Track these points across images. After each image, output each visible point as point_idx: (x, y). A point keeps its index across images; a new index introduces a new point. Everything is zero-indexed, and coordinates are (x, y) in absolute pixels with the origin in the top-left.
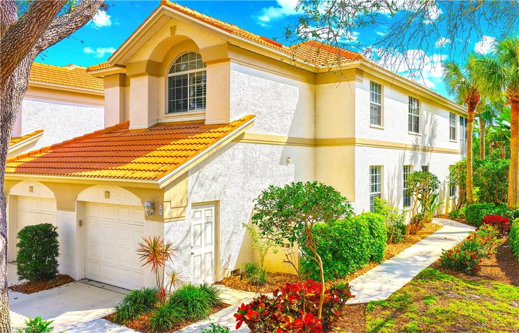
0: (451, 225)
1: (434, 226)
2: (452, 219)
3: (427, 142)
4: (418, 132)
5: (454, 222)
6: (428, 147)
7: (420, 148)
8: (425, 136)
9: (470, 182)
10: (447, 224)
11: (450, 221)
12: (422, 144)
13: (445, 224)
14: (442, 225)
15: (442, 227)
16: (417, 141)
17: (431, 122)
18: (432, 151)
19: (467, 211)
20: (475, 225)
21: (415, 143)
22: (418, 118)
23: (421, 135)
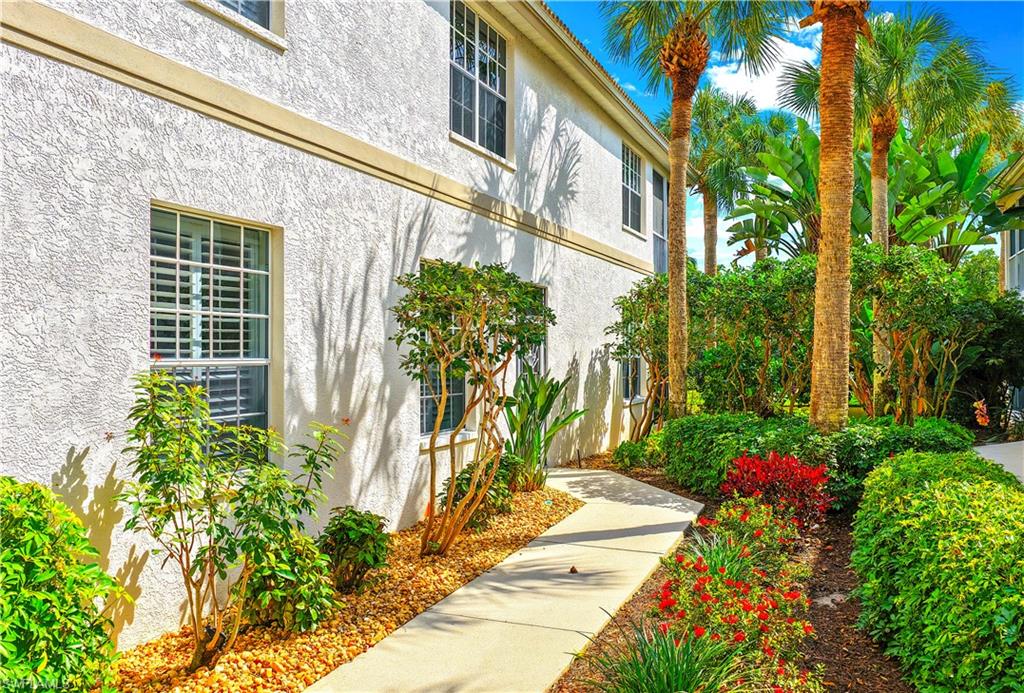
0: (614, 494)
1: (546, 505)
2: (624, 471)
3: (538, 199)
4: (502, 153)
5: (627, 481)
6: (544, 222)
7: (509, 212)
8: (533, 176)
9: (679, 342)
10: (599, 494)
11: (611, 478)
12: (519, 198)
13: (592, 494)
14: (579, 496)
15: (577, 504)
16: (493, 181)
17: (555, 139)
18: (559, 239)
19: (668, 443)
20: (696, 493)
21: (485, 188)
22: (502, 104)
23: (513, 165)
